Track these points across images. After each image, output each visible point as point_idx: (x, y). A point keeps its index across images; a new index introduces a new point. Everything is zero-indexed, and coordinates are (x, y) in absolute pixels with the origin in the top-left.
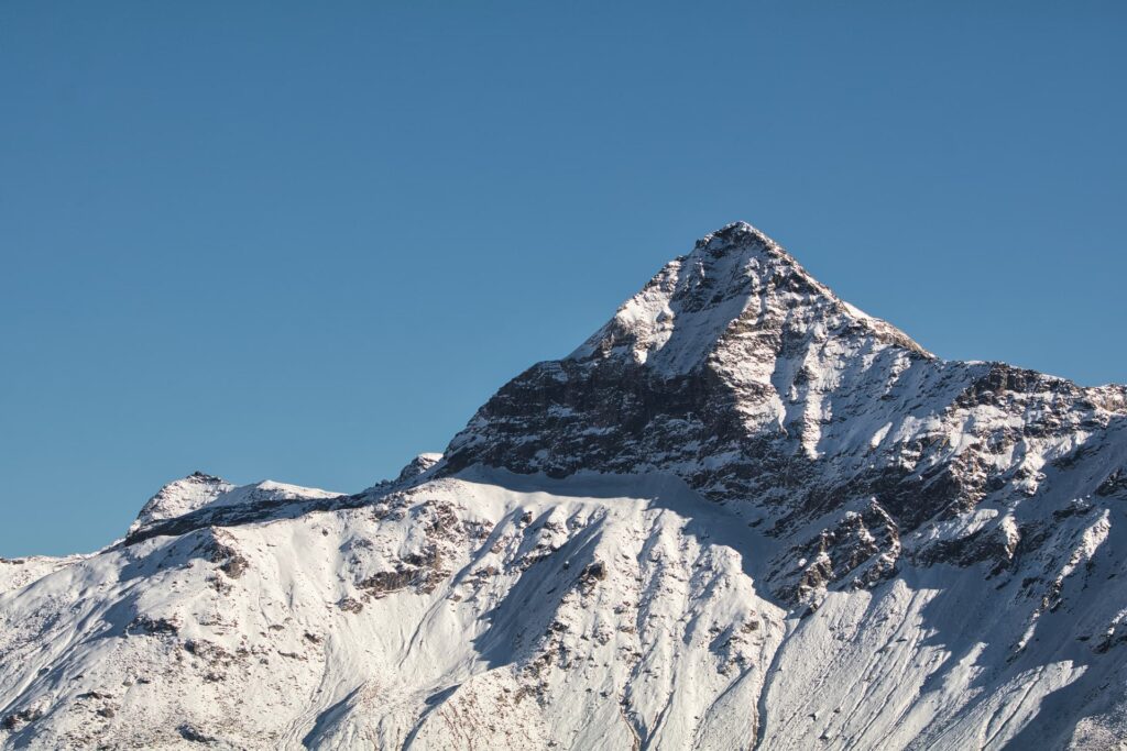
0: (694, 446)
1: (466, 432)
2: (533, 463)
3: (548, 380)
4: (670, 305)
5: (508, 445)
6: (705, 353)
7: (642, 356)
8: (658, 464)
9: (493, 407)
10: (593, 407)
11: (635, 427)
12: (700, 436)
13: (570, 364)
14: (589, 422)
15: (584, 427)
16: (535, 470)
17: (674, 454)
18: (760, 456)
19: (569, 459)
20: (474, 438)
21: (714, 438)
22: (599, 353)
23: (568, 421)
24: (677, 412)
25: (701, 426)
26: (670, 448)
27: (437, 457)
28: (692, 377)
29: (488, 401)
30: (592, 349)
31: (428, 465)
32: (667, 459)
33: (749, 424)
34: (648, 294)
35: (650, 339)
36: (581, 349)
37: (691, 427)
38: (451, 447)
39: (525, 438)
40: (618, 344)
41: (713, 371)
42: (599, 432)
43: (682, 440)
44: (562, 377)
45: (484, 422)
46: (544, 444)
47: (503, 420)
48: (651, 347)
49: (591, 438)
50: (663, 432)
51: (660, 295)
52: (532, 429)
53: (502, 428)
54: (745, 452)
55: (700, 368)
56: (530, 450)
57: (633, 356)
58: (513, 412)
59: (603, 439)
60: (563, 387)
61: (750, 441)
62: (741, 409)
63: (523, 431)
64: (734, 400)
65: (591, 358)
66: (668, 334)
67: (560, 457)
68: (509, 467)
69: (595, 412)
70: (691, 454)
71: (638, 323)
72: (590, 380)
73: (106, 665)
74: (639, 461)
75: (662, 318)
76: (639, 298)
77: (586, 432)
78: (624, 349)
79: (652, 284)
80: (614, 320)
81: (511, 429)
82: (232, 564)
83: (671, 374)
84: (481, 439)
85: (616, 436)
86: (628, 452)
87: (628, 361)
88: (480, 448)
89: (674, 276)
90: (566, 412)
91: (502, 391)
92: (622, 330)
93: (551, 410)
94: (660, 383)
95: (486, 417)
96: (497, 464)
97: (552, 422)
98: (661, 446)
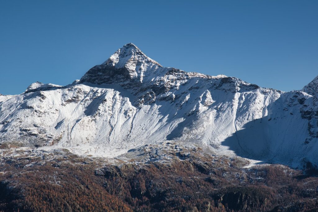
0: (122, 80)
1: (84, 76)
2: (95, 82)
3: (98, 68)
4: (119, 57)
5: (91, 79)
6: (124, 65)
7: (114, 65)
8: (116, 83)
9: (89, 72)
10: (105, 73)
11: (112, 77)
12: (123, 78)
13: (102, 66)
14: (105, 76)
15: (104, 76)
16: (95, 83)
17: (119, 81)
18: (133, 82)
19: (101, 81)
20: (85, 78)
21: (126, 79)
22: (107, 64)
23: (101, 75)
24: (120, 74)
25: (123, 77)
26: (118, 80)
27: (79, 80)
28: (122, 69)
29: (88, 71)
30: (106, 63)
31: (77, 82)
32: (118, 82)
33: (131, 77)
34: (115, 54)
35: (115, 62)
36: (103, 63)
37: (122, 77)
38: (81, 79)
39: (94, 78)
40: (110, 62)
41: (126, 68)
42: (106, 77)
43: (120, 79)
44: (100, 68)
45: (87, 75)
46: (97, 79)
47: (90, 75)
48: (115, 63)
49: (105, 78)
50: (117, 78)
51: (117, 55)
52: (95, 76)
53: (90, 76)
54: (131, 81)
55: (123, 67)
56: (95, 80)
57: (112, 65)
58: (92, 73)
59: (107, 78)
60: (100, 69)
61: (131, 79)
62: (130, 74)
63: (93, 77)
64: (129, 73)
65: (105, 65)
66: (118, 61)
67: (99, 81)
68: (91, 83)
69: (106, 74)
70: (122, 81)
71: (113, 59)
72: (105, 68)
73: (21, 114)
74: (113, 82)
75: (117, 59)
76: (114, 55)
77: (104, 77)
78: (111, 63)
79: (116, 53)
80: (109, 58)
81: (91, 76)
82: (43, 97)
83: (118, 68)
84: (86, 78)
85: (109, 78)
86: (111, 81)
87: (111, 66)
88: (86, 79)
89: (119, 51)
90: (101, 74)
91: (90, 70)
92: (111, 60)
93: (98, 73)
94: (117, 69)
95: (88, 74)
96: (89, 82)
97: (98, 75)
98: (116, 80)
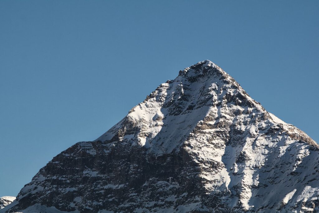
0: (172, 198)
1: (31, 184)
2: (72, 205)
3: (84, 154)
5: (58, 193)
6: (182, 141)
7: (143, 141)
8: (150, 208)
9: (49, 169)
10: (111, 171)
11: (137, 185)
13: (98, 144)
14: (109, 181)
15: (105, 184)
16: (73, 209)
17: (160, 203)
18: (213, 206)
19: (95, 203)
20: (36, 188)
21: (186, 194)
22: (116, 138)
23: (96, 179)
24: (163, 176)
25: (178, 186)
26: (158, 199)
27: (12, 199)
28: (173, 155)
29: (46, 165)
30: (112, 135)
31: (6, 204)
32: (156, 205)
33: (208, 186)
34: (148, 103)
36: (105, 135)
37: (172, 186)
38: (21, 193)
39: (68, 189)
40: (128, 133)
41: (186, 152)
42: (114, 187)
43: (165, 194)
44: (93, 152)
45: (42, 178)
46: (80, 193)
47: (55, 177)
48: (149, 136)
49: (109, 191)
50: (154, 189)
51: (156, 104)
52: (73, 183)
53: (54, 182)
54: (204, 204)
55: (178, 150)
56: (70, 197)
57: (137, 141)
58: (61, 172)
59: (117, 191)
60: (93, 158)
61: (207, 196)
62: (202, 176)
63: (67, 185)
64: (199, 171)
65: (111, 141)
66: (160, 128)
67: (89, 202)
68: (57, 207)
69: (113, 175)
70: (171, 203)
71: (141, 120)
72: (110, 155)
74: (138, 206)
75: (156, 118)
76: (143, 105)
77: (106, 187)
78: (132, 136)
79: (151, 96)
80: (127, 118)
81: (59, 183)
83: (160, 153)
84: (40, 188)
85: (124, 190)
86: (132, 200)
87: (134, 144)
88: (39, 194)
89: (164, 92)
90: (94, 174)
91: (55, 159)
92: (131, 124)
93: (84, 172)
94: (153, 158)
95: (44, 175)
96: (49, 204)
97: (85, 180)
98: (152, 197)
